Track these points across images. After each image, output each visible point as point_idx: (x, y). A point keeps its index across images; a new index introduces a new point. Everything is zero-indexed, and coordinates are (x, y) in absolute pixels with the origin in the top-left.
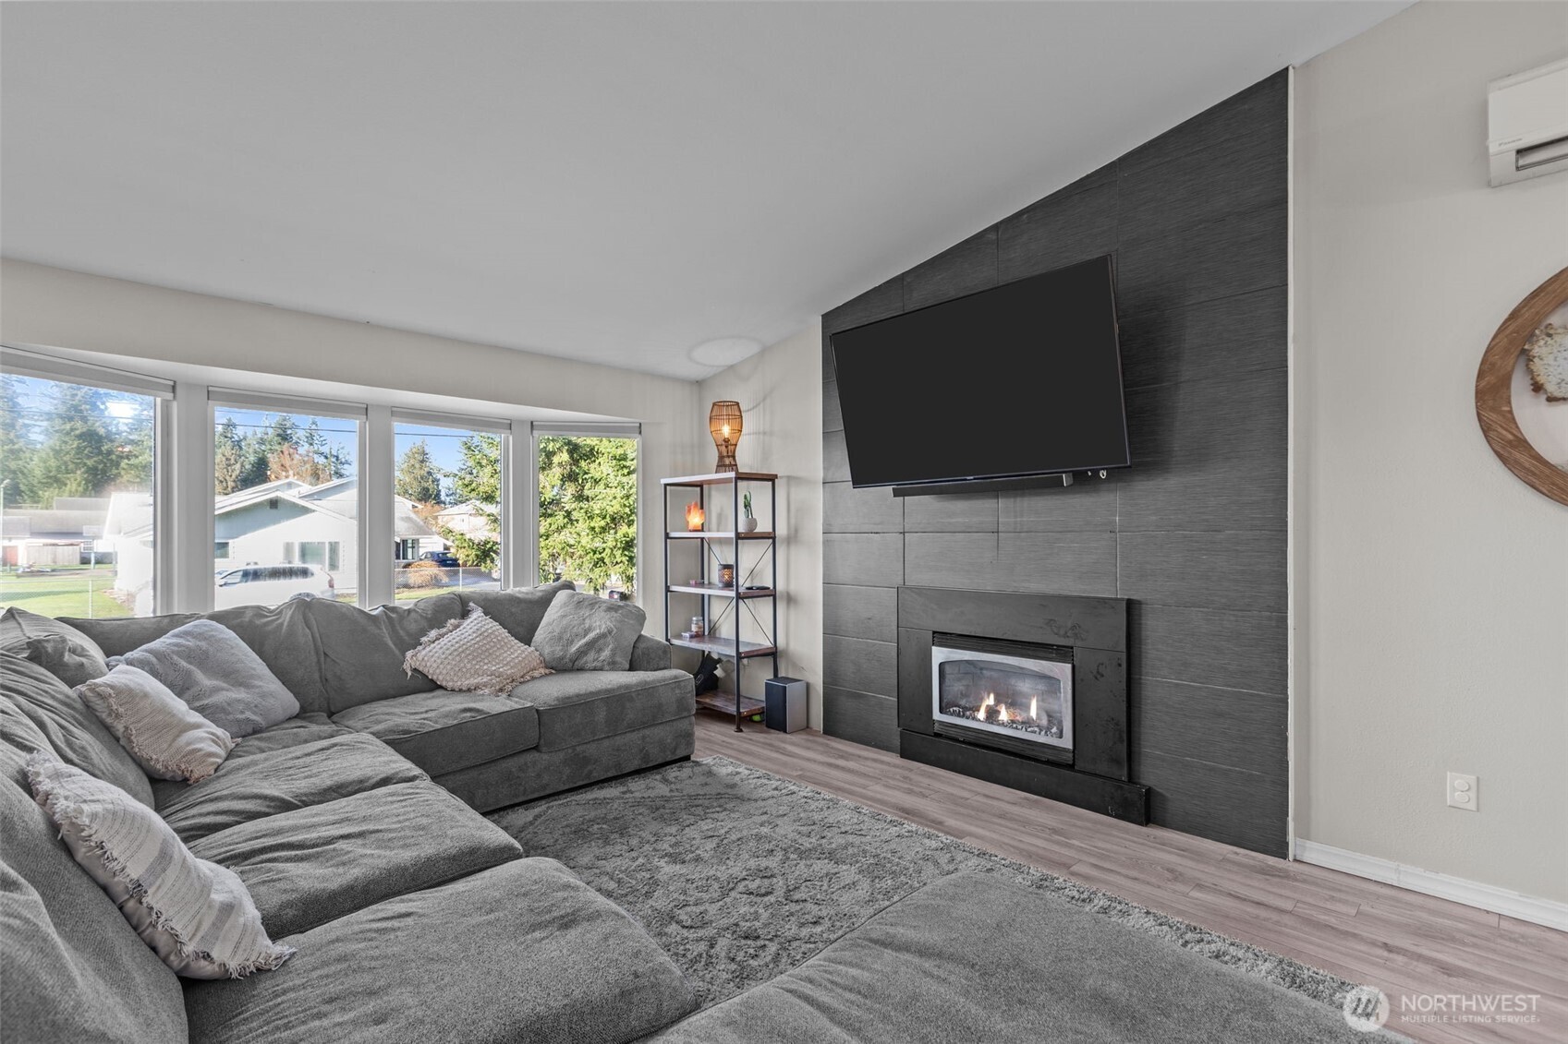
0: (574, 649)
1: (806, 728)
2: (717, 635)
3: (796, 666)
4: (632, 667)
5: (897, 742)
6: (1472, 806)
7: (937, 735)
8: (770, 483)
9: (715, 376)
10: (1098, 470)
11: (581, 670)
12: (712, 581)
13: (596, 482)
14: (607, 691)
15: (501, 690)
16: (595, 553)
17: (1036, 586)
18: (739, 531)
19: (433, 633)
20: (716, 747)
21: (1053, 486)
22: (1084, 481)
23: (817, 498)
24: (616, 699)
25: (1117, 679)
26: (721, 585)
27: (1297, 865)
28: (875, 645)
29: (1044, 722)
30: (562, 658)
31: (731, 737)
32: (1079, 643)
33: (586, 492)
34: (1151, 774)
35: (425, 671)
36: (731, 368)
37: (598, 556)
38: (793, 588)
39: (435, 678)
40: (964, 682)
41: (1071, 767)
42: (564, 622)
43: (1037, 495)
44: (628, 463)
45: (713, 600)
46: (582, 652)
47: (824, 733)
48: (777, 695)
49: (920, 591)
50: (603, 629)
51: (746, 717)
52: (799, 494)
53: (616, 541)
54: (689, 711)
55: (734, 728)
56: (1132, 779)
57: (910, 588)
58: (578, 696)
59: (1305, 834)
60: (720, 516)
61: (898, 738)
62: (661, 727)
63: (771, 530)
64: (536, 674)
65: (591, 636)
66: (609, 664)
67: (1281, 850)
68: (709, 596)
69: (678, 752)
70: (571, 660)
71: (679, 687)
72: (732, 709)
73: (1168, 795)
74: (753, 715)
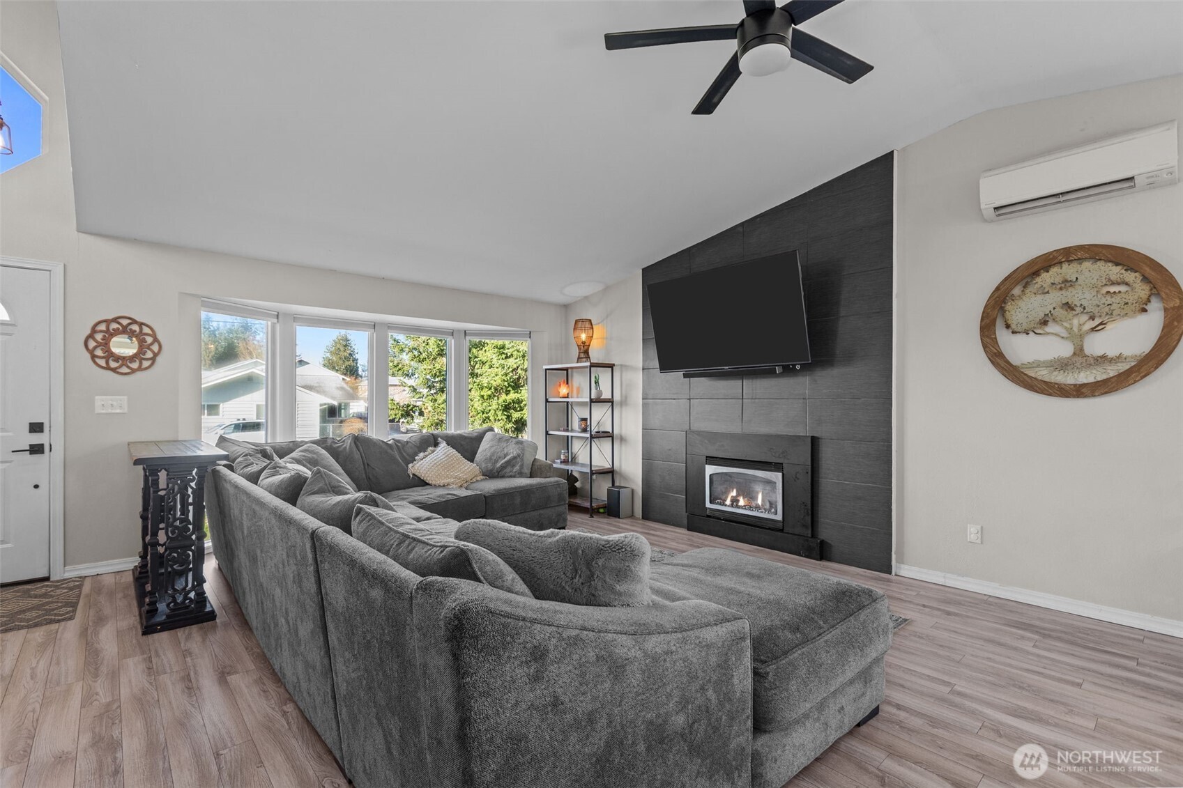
0: (498, 465)
1: (632, 516)
2: (577, 461)
3: (625, 478)
4: (531, 476)
5: (685, 522)
6: (979, 541)
7: (708, 516)
8: (610, 369)
9: (575, 302)
10: (795, 365)
11: (503, 477)
12: (574, 428)
13: (484, 363)
14: (520, 487)
15: (461, 486)
16: (483, 413)
17: (764, 429)
18: (592, 397)
19: (421, 455)
20: (578, 524)
21: (770, 373)
22: (788, 371)
23: (638, 378)
24: (525, 492)
25: (805, 480)
26: (580, 430)
27: (897, 577)
28: (672, 465)
29: (767, 506)
30: (491, 470)
31: (588, 520)
32: (786, 461)
33: (476, 371)
34: (825, 533)
35: (419, 475)
36: (586, 298)
37: (485, 415)
38: (624, 433)
39: (425, 479)
40: (725, 486)
41: (782, 530)
42: (493, 449)
43: (764, 378)
44: (506, 351)
45: (574, 440)
46: (503, 467)
47: (643, 518)
48: (614, 496)
49: (699, 433)
50: (515, 454)
51: (595, 509)
52: (628, 376)
53: (499, 405)
54: (565, 501)
55: (589, 516)
56: (814, 535)
57: (693, 432)
58: (505, 489)
59: (901, 561)
60: (578, 389)
61: (686, 519)
62: (549, 509)
63: (611, 397)
64: (478, 478)
65: (508, 458)
66: (519, 474)
67: (888, 570)
68: (572, 437)
69: (559, 524)
70: (497, 471)
71: (559, 487)
72: (587, 505)
73: (832, 544)
74: (599, 508)
